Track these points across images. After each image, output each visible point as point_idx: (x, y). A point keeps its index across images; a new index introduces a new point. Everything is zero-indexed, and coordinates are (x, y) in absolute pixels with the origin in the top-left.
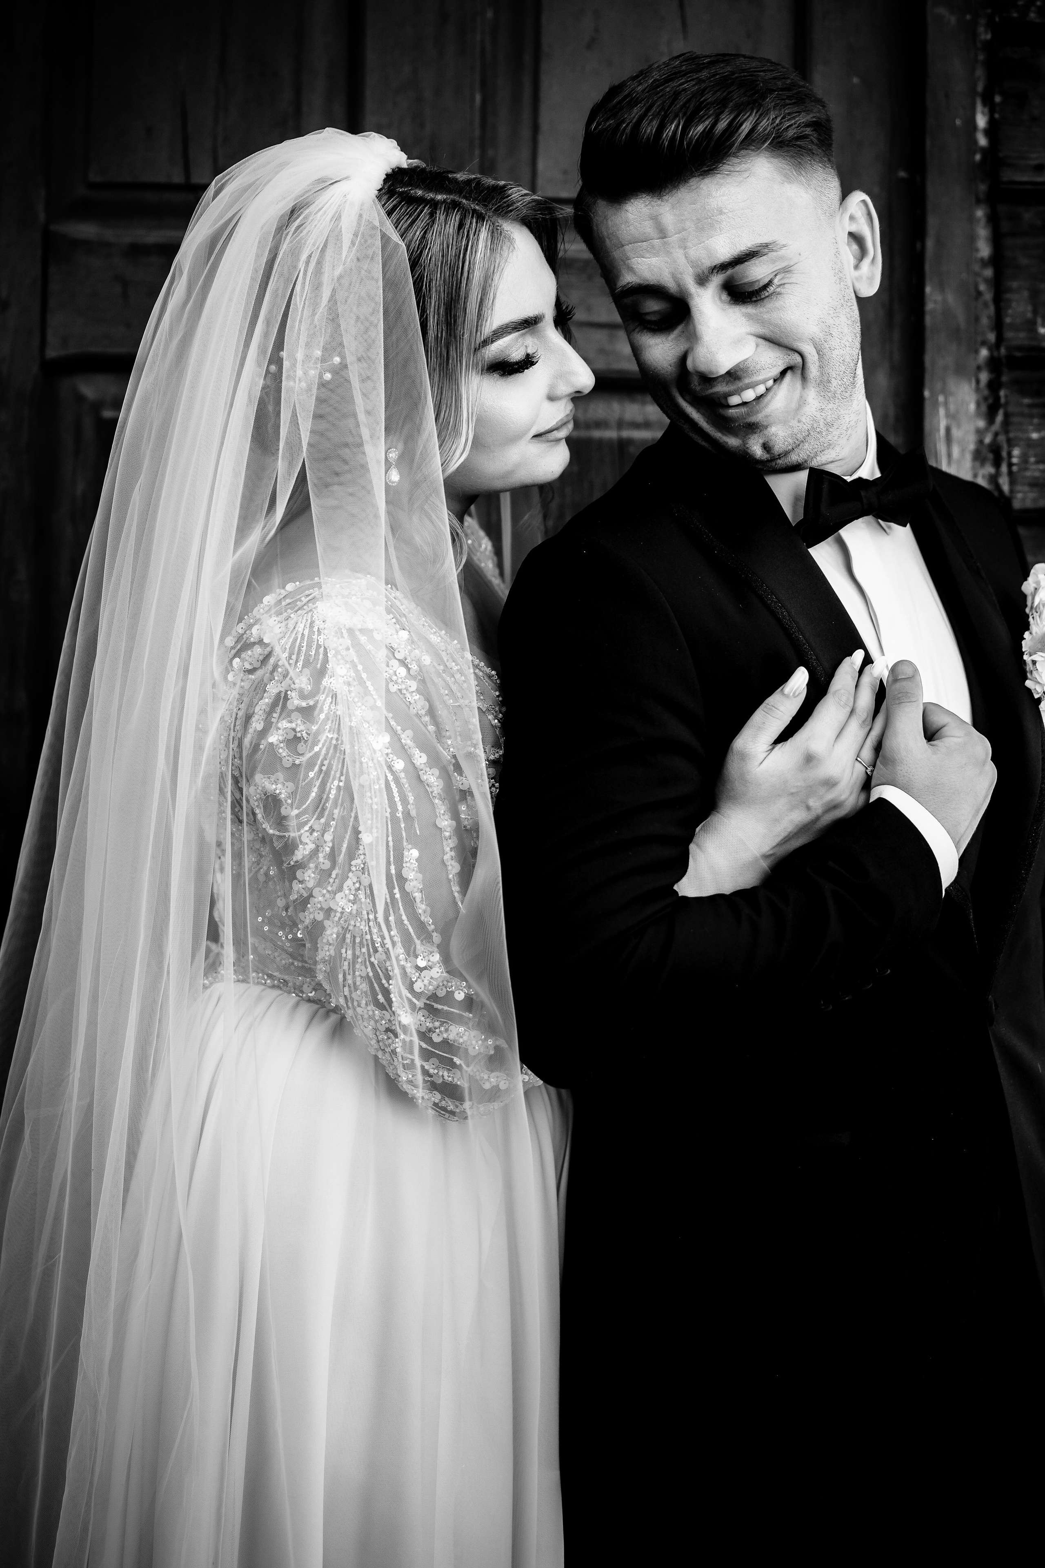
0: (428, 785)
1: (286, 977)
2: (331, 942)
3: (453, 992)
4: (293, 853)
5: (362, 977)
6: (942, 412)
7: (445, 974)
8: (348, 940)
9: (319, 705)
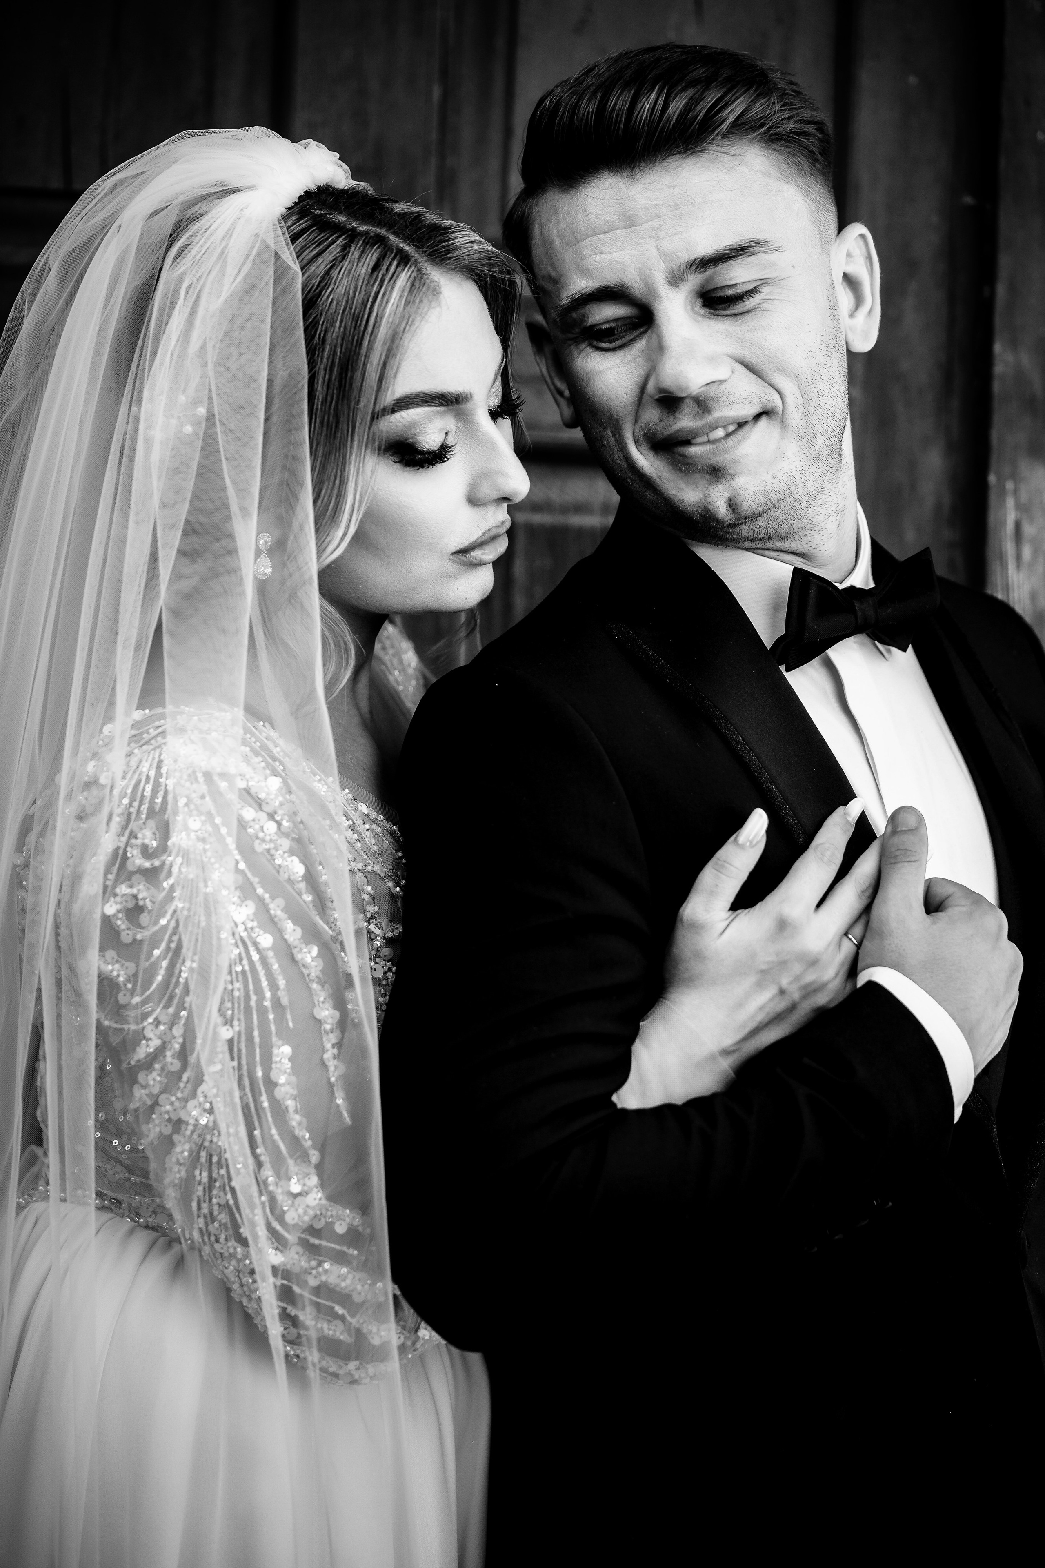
0: (303, 966)
1: (120, 1196)
2: (182, 1161)
3: (332, 1223)
4: (134, 1050)
5: (220, 1205)
6: (1010, 502)
7: (324, 1202)
8: (203, 1159)
9: (167, 867)
